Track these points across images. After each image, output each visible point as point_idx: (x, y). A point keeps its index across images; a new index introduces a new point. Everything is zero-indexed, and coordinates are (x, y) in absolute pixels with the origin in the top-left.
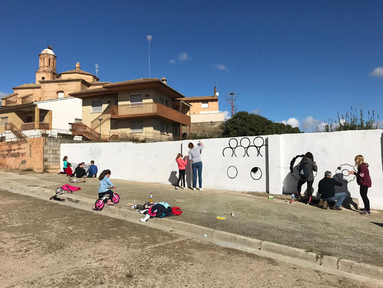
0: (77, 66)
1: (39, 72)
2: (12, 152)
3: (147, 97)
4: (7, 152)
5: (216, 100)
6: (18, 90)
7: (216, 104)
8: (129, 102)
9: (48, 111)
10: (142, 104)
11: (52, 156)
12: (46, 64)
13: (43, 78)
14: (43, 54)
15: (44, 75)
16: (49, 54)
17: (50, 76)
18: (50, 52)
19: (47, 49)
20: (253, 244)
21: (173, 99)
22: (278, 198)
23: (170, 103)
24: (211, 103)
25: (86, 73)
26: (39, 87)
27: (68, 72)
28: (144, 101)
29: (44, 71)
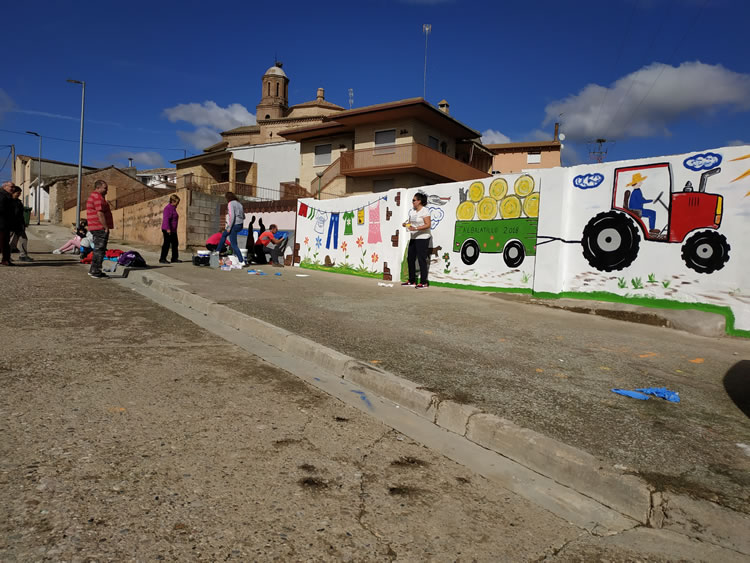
0: (319, 93)
1: (262, 107)
2: (154, 218)
3: (404, 133)
4: (148, 219)
5: (557, 148)
6: (229, 137)
7: (556, 155)
8: (372, 145)
9: (251, 163)
10: (394, 147)
11: (202, 224)
12: (272, 93)
13: (268, 117)
14: (269, 76)
15: (268, 111)
16: (277, 76)
17: (277, 114)
18: (278, 71)
19: (275, 68)
20: (333, 366)
21: (458, 141)
22: (548, 306)
23: (451, 147)
24: (547, 153)
25: (334, 105)
26: (258, 132)
27: (304, 104)
28: (399, 141)
29: (269, 106)
